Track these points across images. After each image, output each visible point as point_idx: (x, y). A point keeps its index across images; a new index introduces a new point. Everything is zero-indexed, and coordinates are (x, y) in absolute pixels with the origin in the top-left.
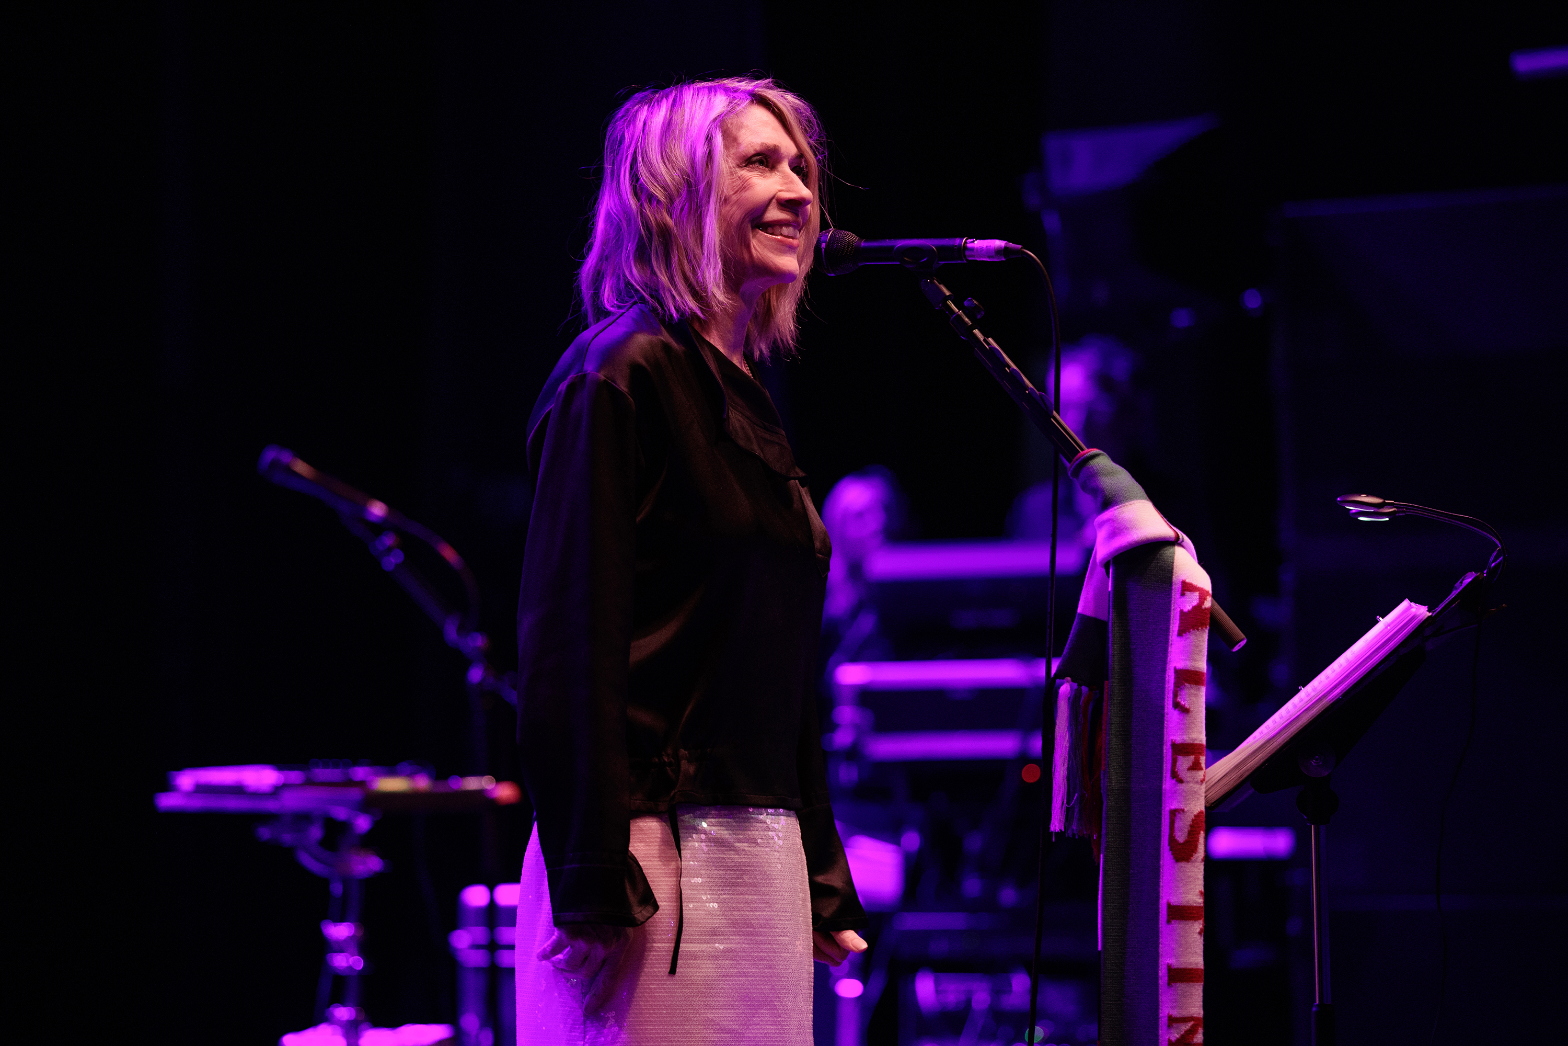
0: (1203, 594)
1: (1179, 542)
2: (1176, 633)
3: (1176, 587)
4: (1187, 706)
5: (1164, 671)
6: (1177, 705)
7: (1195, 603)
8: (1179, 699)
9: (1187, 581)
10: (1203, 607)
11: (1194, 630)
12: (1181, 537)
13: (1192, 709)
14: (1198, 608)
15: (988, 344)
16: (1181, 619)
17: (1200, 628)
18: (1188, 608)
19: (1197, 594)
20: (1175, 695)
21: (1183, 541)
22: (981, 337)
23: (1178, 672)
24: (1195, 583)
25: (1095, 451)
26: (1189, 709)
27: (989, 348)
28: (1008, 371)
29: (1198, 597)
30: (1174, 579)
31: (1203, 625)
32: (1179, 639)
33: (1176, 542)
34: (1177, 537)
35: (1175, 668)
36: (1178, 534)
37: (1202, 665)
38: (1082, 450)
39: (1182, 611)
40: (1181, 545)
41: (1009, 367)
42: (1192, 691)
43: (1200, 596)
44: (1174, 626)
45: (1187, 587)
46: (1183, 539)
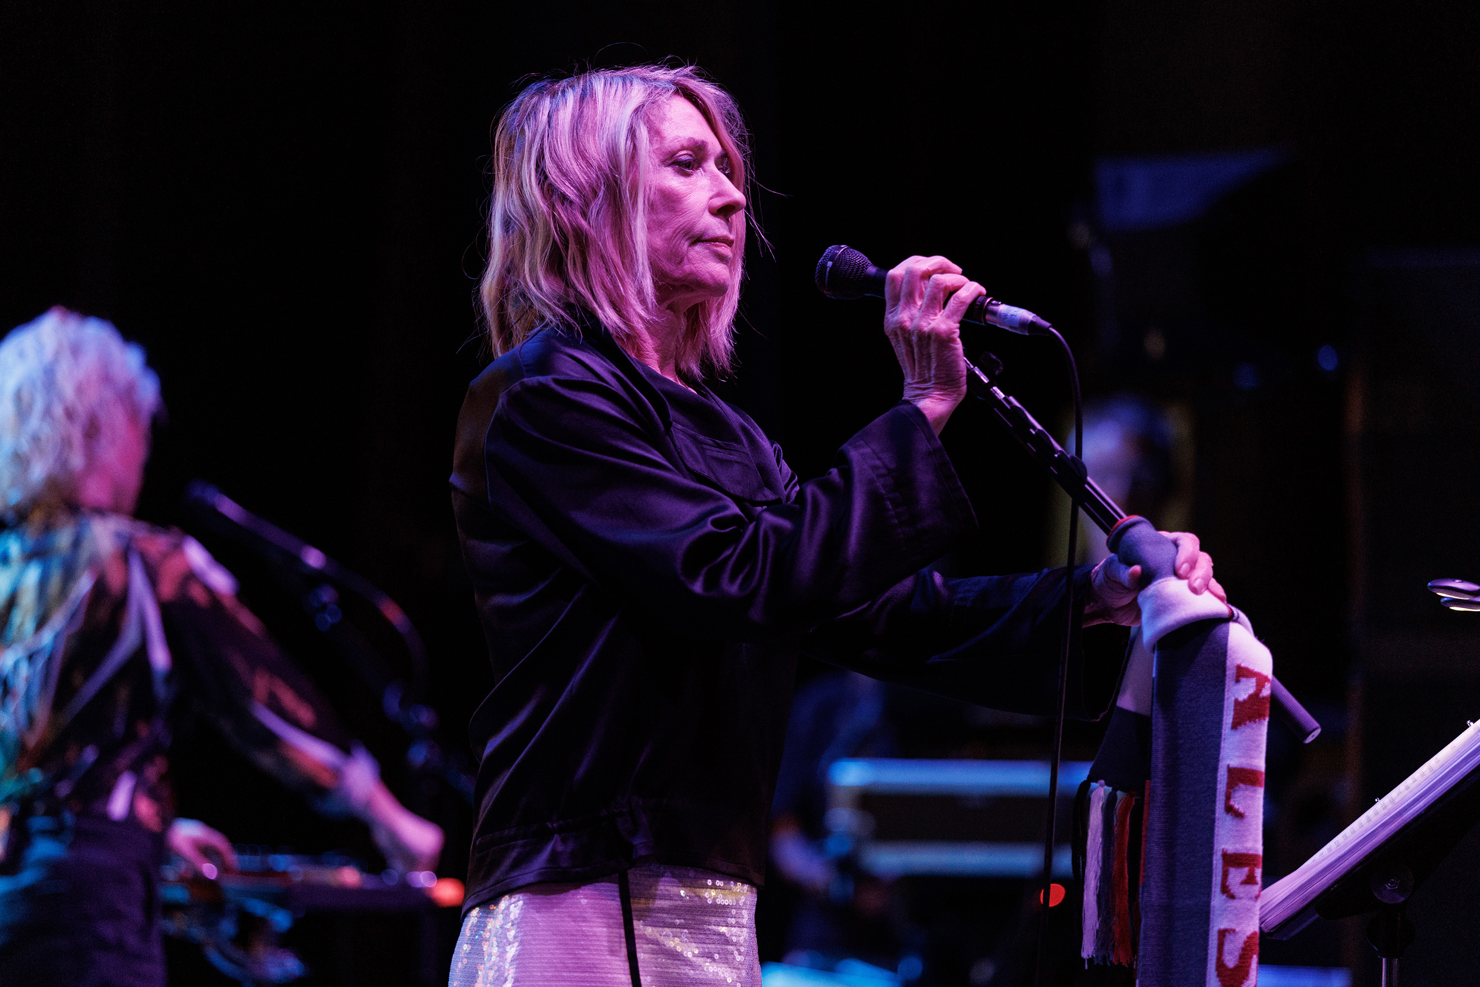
0: (1261, 680)
1: (1234, 618)
2: (1230, 726)
3: (1230, 672)
4: (1241, 810)
5: (1215, 769)
6: (1230, 809)
7: (1251, 691)
8: (1232, 803)
9: (1243, 665)
10: (1261, 695)
11: (1250, 721)
12: (1236, 615)
13: (1247, 814)
14: (1255, 697)
15: (1010, 402)
16: (1235, 710)
17: (1257, 720)
18: (1243, 696)
19: (1254, 680)
20: (1228, 797)
21: (1238, 617)
22: (1001, 395)
23: (1231, 771)
24: (1251, 667)
25: (1135, 518)
26: (1244, 813)
27: (1011, 407)
28: (1034, 433)
29: (1255, 684)
30: (1228, 663)
31: (1261, 716)
32: (1233, 732)
33: (1231, 618)
34: (1232, 614)
35: (1228, 766)
36: (1233, 612)
37: (1260, 764)
38: (1121, 517)
39: (1236, 701)
40: (1236, 621)
41: (1034, 428)
42: (1247, 793)
43: (1257, 682)
44: (1228, 718)
45: (1243, 673)
46: (1238, 614)
